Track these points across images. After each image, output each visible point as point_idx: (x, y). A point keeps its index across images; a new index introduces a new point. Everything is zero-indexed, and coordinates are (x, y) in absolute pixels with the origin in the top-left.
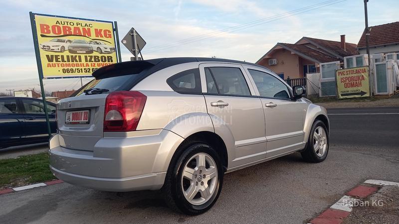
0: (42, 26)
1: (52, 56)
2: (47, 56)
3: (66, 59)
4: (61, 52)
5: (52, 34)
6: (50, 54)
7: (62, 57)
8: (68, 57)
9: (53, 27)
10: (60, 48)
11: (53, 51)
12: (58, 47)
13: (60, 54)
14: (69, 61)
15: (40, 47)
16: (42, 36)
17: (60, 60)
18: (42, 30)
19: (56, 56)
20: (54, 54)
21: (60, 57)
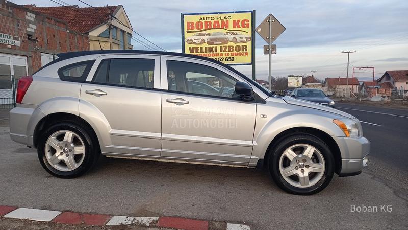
0: (188, 23)
1: (193, 48)
2: (190, 48)
3: (204, 50)
4: (201, 44)
5: (195, 30)
6: (192, 46)
7: (202, 48)
8: (206, 48)
9: (197, 23)
10: (200, 40)
11: (194, 43)
12: (198, 40)
13: (200, 46)
14: (206, 51)
15: (186, 41)
16: (188, 32)
17: (199, 51)
18: (188, 28)
19: (197, 48)
20: (195, 46)
21: (200, 49)
